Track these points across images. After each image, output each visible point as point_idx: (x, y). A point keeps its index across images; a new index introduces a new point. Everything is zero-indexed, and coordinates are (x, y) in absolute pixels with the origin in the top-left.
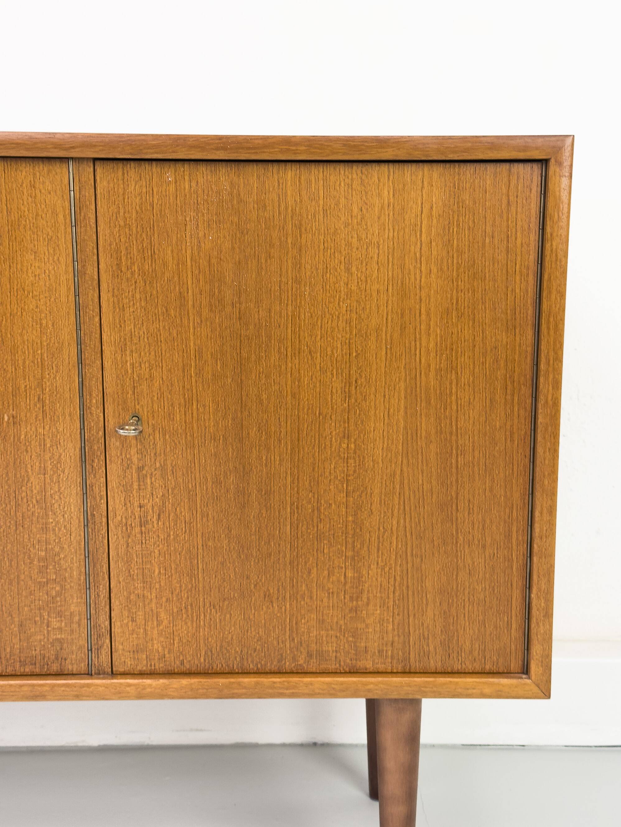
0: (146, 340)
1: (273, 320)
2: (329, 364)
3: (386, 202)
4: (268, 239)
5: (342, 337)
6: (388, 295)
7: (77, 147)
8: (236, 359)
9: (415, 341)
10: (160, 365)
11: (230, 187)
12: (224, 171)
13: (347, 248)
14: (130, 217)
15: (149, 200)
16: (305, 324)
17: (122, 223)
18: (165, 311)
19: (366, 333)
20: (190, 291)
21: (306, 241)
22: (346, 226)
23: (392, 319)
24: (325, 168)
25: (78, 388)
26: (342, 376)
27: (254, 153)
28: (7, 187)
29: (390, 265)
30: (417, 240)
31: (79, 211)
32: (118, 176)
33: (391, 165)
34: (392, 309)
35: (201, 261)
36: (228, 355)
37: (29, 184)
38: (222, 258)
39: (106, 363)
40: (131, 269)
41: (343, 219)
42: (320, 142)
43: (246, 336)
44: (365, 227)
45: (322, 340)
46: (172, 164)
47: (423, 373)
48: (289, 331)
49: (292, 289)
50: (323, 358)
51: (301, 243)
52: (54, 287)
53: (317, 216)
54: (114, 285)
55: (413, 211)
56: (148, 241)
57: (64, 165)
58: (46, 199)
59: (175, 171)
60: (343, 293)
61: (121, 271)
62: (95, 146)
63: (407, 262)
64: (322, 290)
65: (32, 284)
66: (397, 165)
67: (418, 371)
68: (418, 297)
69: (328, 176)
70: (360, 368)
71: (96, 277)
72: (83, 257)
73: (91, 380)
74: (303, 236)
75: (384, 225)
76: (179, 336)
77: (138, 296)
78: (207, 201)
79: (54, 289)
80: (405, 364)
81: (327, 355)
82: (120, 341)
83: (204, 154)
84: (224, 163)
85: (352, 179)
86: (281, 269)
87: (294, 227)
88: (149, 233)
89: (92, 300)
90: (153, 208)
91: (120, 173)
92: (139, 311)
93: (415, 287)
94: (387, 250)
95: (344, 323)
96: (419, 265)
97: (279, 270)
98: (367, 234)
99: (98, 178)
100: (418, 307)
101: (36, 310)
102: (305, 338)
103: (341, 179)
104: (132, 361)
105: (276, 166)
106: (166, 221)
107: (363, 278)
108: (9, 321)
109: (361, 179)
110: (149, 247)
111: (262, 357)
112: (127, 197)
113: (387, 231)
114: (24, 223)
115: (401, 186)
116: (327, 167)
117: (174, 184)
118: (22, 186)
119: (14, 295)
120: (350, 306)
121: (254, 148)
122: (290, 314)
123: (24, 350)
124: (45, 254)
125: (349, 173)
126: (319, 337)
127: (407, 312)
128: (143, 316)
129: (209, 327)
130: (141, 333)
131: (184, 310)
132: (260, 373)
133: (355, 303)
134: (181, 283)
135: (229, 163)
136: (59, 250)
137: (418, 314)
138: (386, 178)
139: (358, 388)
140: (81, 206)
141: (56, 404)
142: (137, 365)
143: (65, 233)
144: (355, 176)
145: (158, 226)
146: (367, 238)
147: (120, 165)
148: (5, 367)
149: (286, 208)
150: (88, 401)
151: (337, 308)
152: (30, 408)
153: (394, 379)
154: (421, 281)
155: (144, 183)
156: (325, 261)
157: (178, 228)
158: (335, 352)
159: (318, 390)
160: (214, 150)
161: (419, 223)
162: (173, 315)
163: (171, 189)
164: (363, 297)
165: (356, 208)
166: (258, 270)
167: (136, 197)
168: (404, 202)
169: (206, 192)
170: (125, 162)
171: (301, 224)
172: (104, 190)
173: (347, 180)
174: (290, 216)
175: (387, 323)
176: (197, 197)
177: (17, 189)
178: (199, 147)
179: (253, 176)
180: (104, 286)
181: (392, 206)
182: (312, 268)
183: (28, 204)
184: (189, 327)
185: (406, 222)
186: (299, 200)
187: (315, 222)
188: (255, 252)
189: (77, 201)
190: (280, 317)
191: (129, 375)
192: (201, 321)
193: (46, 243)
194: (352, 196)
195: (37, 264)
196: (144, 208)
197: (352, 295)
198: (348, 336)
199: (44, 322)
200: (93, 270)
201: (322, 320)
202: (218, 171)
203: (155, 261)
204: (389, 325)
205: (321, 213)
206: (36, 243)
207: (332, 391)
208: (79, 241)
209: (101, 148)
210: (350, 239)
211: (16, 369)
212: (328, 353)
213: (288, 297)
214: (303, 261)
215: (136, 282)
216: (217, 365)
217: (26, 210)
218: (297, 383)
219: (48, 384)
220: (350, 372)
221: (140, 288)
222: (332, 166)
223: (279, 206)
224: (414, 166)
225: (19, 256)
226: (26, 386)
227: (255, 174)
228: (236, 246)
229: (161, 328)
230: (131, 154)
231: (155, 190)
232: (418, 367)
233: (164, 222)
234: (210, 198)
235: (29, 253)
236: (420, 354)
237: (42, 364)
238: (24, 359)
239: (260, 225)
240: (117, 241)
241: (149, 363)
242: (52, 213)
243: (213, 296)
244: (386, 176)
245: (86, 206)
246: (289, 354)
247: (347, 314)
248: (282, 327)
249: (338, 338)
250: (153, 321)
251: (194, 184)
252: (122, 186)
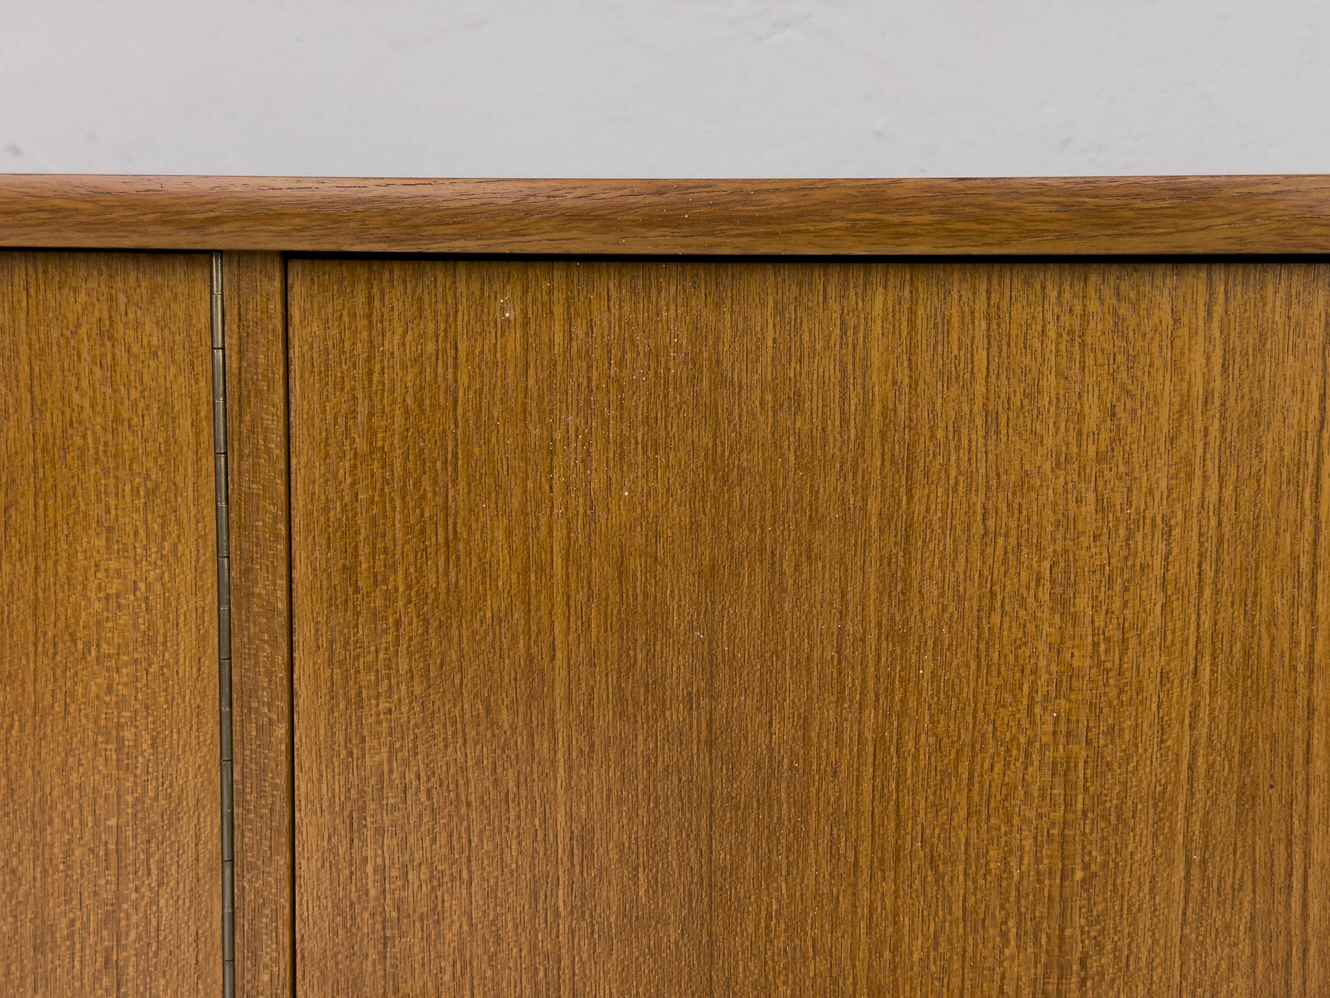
0: (423, 797)
1: (813, 753)
2: (995, 901)
3: (1198, 389)
4: (807, 499)
5: (1040, 816)
6: (1196, 690)
7: (228, 219)
8: (696, 867)
9: (1289, 844)
10: (465, 875)
11: (690, 340)
12: (673, 290)
13: (1059, 536)
14: (387, 428)
15: (445, 379)
16: (916, 769)
17: (362, 446)
18: (482, 711)
19: (1119, 809)
20: (559, 655)
21: (928, 510)
22: (1058, 465)
23: (1210, 766)
24: (995, 282)
25: (219, 933)
26: (1037, 941)
27: (766, 234)
28: (34, 337)
29: (1207, 591)
30: (1303, 515)
31: (236, 407)
32: (353, 307)
33: (1219, 273)
34: (1210, 735)
35: (595, 563)
36: (672, 856)
37: (95, 330)
38: (660, 554)
39: (304, 863)
40: (385, 581)
41: (1049, 441)
42: (982, 200)
43: (730, 797)
44: (1122, 468)
45: (973, 824)
46: (514, 269)
47: (1312, 950)
48: (867, 788)
49: (879, 658)
50: (975, 881)
51: (910, 514)
52: (162, 631)
53: (964, 431)
54: (332, 629)
55: (1293, 420)
56: (439, 500)
57: (198, 274)
58: (145, 371)
59: (525, 292)
60: (1045, 677)
61: (357, 590)
62: (281, 215)
63: (1265, 583)
64: (973, 666)
65: (98, 623)
66: (1238, 271)
67: (1296, 941)
68: (1301, 702)
69: (1005, 304)
70: (1098, 922)
71: (282, 605)
72: (246, 546)
73: (257, 911)
74: (917, 493)
75: (1190, 464)
76: (523, 788)
77: (403, 667)
78: (618, 380)
79: (160, 638)
80: (1253, 918)
81: (988, 872)
82: (347, 798)
83: (611, 237)
84: (674, 268)
85: (1084, 315)
86: (843, 595)
87: (888, 464)
88: (441, 476)
89: (269, 673)
90: (456, 402)
91: (361, 298)
92: (404, 709)
93: (1294, 668)
94: (1195, 545)
95: (1048, 772)
96: (1306, 596)
97: (837, 597)
98: (1130, 490)
99: (295, 313)
100: (1299, 731)
101: (107, 699)
102: (916, 814)
103: (1049, 316)
104: (379, 860)
105: (835, 273)
106: (494, 440)
107: (1112, 631)
108: (29, 728)
109: (1115, 313)
110: (441, 516)
111: (778, 866)
112: (378, 367)
113: (1197, 484)
114: (79, 442)
115: (1251, 339)
116: (1001, 277)
117: (519, 331)
118: (74, 333)
119: (45, 653)
120: (1069, 720)
121: (769, 220)
122: (869, 735)
123: (68, 816)
124: (136, 533)
125: (1075, 296)
126: (963, 813)
127: (1263, 746)
128: (416, 725)
129: (617, 764)
130: (410, 776)
131: (542, 712)
132: (769, 917)
133: (1084, 711)
134: (534, 628)
135: (688, 267)
136: (179, 522)
137: (1299, 757)
138: (1202, 313)
139: (1089, 984)
140: (245, 393)
141: (157, 980)
142: (394, 873)
143: (198, 473)
144: (1093, 306)
145: (469, 454)
146: (1130, 503)
147: (362, 271)
148: (15, 861)
149: (866, 405)
150: (248, 977)
151: (1025, 723)
152: (82, 986)
153: (1211, 962)
154: (1312, 648)
155: (431, 327)
156: (986, 573)
157: (527, 461)
158: (1014, 863)
159: (956, 981)
160: (640, 225)
161: (1311, 460)
162: (506, 726)
163: (511, 343)
164: (1113, 692)
165: (1095, 410)
166: (771, 595)
167: (404, 368)
168: (1260, 388)
169: (616, 353)
170: (376, 265)
171: (912, 457)
172: (311, 348)
173: (1065, 319)
174: (876, 430)
175: (1191, 780)
176: (589, 368)
177: (63, 341)
178: (596, 218)
179: (764, 305)
180: (304, 632)
181: (1217, 402)
182: (942, 595)
183: (91, 385)
184: (553, 762)
185: (1266, 455)
186: (906, 381)
187: (958, 449)
188: (762, 540)
189: (232, 380)
190: (839, 743)
191: (371, 904)
192: (592, 746)
193: (140, 503)
194: (1083, 369)
195: (113, 565)
196: (427, 402)
197: (1075, 684)
198: (1058, 815)
199: (128, 734)
200: (274, 583)
201: (972, 761)
202: (654, 290)
203: (458, 558)
204: (1199, 786)
205: (979, 422)
206: (112, 502)
207: (1001, 988)
208: (234, 498)
209: (299, 221)
210: (1072, 505)
211: (45, 872)
212: (992, 866)
213: (864, 680)
214: (915, 571)
215: (398, 623)
216: (636, 883)
217: (86, 403)
218: (887, 955)
219: (134, 919)
220: (1062, 930)
221: (411, 639)
222: (1020, 273)
223: (844, 398)
224: (1298, 275)
225: (63, 538)
226: (72, 922)
227: (771, 300)
228: (704, 520)
229: (470, 763)
230: (388, 239)
231: (462, 346)
232: (1296, 931)
233: (488, 442)
234: (626, 372)
235: (91, 532)
236: (1305, 888)
237: (119, 860)
238: (70, 841)
239: (782, 455)
240: (347, 499)
241: (432, 868)
242: (162, 412)
243: (628, 670)
244: (1201, 307)
245: (258, 393)
246: (863, 862)
247: (1056, 743)
248: (842, 776)
249: (1025, 820)
250: (445, 739)
251: (579, 331)
252: (365, 334)
